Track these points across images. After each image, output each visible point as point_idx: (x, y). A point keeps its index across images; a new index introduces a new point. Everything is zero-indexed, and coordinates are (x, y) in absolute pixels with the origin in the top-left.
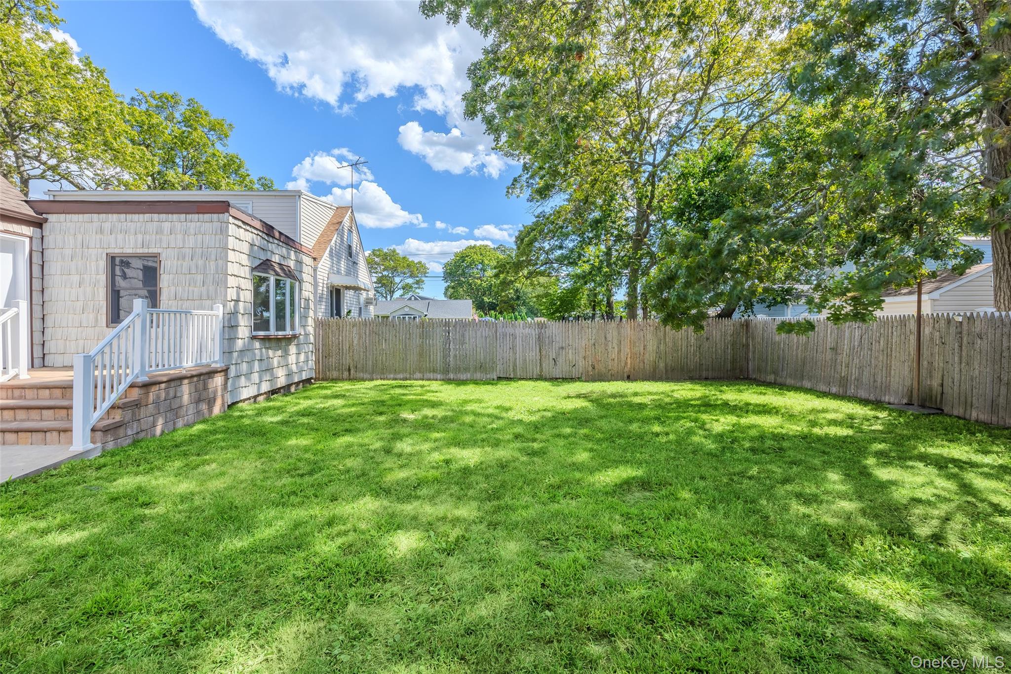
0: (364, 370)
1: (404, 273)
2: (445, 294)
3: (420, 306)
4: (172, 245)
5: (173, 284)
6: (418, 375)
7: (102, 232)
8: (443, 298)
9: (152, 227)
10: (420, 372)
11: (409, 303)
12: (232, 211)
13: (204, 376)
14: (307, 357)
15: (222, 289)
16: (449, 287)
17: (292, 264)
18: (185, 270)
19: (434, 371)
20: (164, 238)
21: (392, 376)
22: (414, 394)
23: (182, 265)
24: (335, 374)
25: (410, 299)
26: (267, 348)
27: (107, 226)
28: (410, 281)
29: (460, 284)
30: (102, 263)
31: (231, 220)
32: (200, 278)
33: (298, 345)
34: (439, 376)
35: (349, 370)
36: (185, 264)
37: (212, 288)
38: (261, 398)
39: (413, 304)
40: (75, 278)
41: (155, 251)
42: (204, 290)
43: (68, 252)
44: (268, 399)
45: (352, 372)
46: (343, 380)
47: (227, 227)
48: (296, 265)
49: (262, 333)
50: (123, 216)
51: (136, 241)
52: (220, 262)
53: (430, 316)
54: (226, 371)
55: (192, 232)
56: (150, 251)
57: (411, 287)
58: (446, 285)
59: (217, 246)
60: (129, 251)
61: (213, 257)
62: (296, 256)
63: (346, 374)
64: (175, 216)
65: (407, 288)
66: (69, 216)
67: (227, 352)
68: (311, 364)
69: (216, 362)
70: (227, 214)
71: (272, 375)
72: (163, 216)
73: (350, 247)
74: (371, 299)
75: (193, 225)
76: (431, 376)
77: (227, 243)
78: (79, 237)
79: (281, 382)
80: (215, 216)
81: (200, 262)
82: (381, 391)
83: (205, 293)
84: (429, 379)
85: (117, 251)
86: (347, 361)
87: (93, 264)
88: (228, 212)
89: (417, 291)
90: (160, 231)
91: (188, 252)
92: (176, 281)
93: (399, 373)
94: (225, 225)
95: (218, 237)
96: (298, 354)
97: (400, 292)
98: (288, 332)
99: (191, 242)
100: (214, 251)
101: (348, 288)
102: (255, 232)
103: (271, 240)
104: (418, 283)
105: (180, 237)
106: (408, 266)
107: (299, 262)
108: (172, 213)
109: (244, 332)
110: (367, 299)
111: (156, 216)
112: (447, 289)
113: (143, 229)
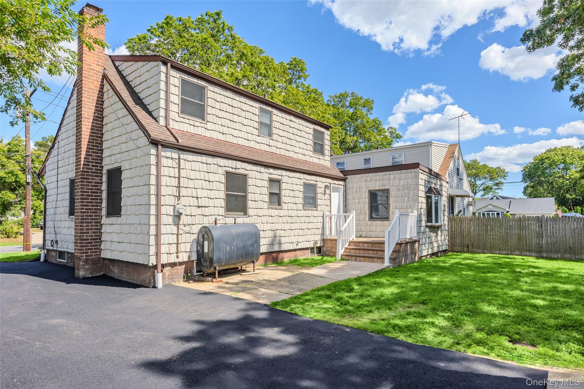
0: (478, 247)
1: (486, 178)
2: (525, 193)
3: (503, 205)
4: (395, 185)
5: (395, 202)
6: (518, 253)
7: (367, 181)
8: (522, 196)
9: (386, 177)
10: (518, 251)
11: (491, 202)
12: (421, 167)
13: (413, 242)
14: (445, 237)
15: (417, 203)
16: (528, 186)
17: (438, 187)
18: (400, 195)
19: (530, 251)
20: (391, 182)
21: (498, 252)
22: (519, 262)
23: (398, 193)
24: (459, 249)
25: (492, 198)
26: (431, 232)
27: (369, 178)
28: (490, 183)
29: (540, 183)
30: (367, 195)
31: (420, 171)
32: (406, 198)
33: (441, 231)
34: (534, 254)
35: (468, 247)
36: (400, 193)
37: (412, 203)
38: (428, 257)
39: (495, 202)
40: (357, 201)
41: (387, 188)
42: (408, 204)
43: (354, 190)
44: (431, 257)
45: (470, 248)
46: (464, 252)
47: (418, 175)
48: (440, 187)
49: (429, 224)
50: (375, 174)
51: (380, 184)
52: (415, 191)
53: (512, 212)
54: (419, 241)
55: (403, 178)
56: (385, 188)
57: (491, 188)
58: (525, 185)
59: (414, 184)
60: (377, 188)
61: (412, 189)
62: (440, 182)
63: (466, 249)
64: (395, 172)
65: (487, 189)
66: (355, 176)
67: (419, 233)
68: (447, 241)
69: (415, 237)
70: (418, 169)
71: (432, 245)
72: (391, 172)
73: (458, 169)
74: (472, 202)
75: (403, 175)
76: (528, 253)
77: (418, 182)
78: (358, 184)
79: (436, 250)
80: (413, 170)
81: (406, 192)
82: (494, 258)
83: (408, 206)
84: (526, 256)
85: (372, 189)
86: (466, 241)
87: (363, 194)
88: (419, 168)
89: (497, 191)
90: (389, 179)
91: (401, 187)
92: (396, 200)
93: (503, 250)
94: (417, 174)
95: (414, 179)
96: (441, 235)
97: (482, 193)
98: (439, 224)
99: (402, 183)
100: (412, 186)
101: (457, 196)
102: (426, 174)
103: (431, 176)
104: (497, 184)
105: (397, 181)
106: (489, 172)
107: (441, 185)
108: (394, 171)
109: (423, 223)
110: (469, 202)
111: (388, 172)
112: (526, 189)
113: (382, 179)
